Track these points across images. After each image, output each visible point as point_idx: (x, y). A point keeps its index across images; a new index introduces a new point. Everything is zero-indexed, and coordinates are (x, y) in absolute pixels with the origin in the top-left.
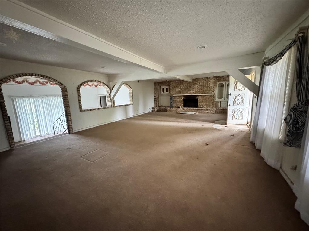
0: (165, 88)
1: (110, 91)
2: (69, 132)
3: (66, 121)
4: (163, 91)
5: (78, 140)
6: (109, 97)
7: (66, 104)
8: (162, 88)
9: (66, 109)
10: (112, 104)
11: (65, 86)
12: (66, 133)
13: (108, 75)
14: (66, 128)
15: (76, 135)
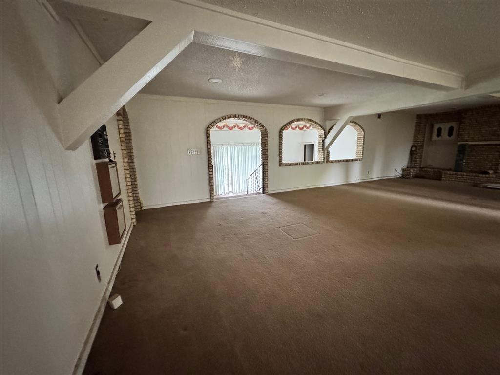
0: (445, 127)
1: (325, 135)
2: (264, 192)
3: (261, 178)
4: (439, 134)
5: (274, 204)
6: (322, 145)
7: (264, 153)
8: (436, 127)
9: (264, 161)
10: (326, 157)
11: (266, 129)
12: (260, 194)
13: (324, 108)
14: (261, 187)
15: (271, 197)
